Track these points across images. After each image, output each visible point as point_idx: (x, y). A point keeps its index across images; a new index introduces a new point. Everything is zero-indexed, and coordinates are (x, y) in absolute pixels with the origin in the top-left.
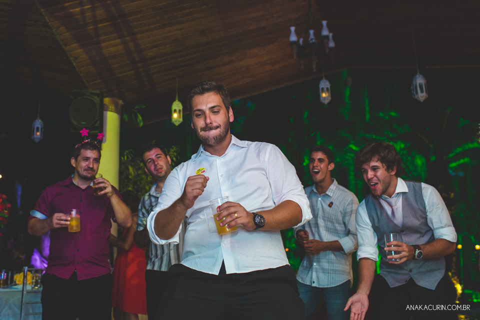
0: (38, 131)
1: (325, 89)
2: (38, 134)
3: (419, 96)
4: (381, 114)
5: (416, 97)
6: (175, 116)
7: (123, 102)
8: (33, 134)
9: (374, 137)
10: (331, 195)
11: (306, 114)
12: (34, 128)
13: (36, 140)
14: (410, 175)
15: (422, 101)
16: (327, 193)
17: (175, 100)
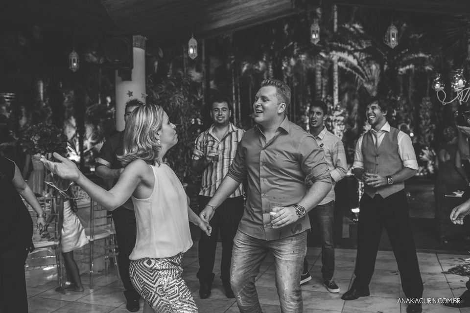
0: (74, 62)
1: (315, 31)
2: (75, 64)
3: (391, 44)
4: (347, 26)
5: (388, 44)
6: (191, 51)
7: (147, 38)
8: (71, 66)
9: (340, 45)
10: (322, 138)
11: (286, 27)
12: (71, 60)
13: (73, 70)
14: (366, 77)
15: (393, 48)
16: (319, 136)
17: (191, 38)
